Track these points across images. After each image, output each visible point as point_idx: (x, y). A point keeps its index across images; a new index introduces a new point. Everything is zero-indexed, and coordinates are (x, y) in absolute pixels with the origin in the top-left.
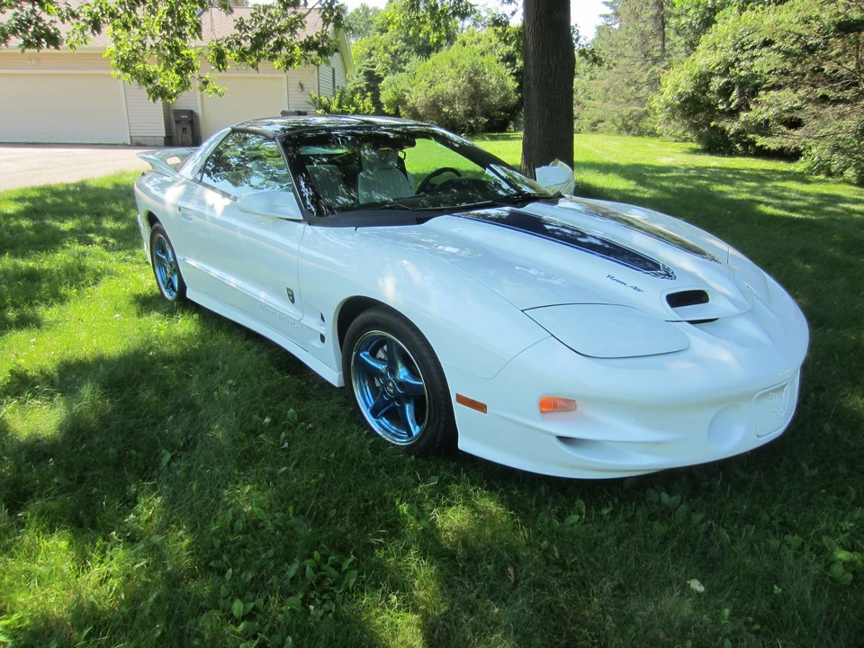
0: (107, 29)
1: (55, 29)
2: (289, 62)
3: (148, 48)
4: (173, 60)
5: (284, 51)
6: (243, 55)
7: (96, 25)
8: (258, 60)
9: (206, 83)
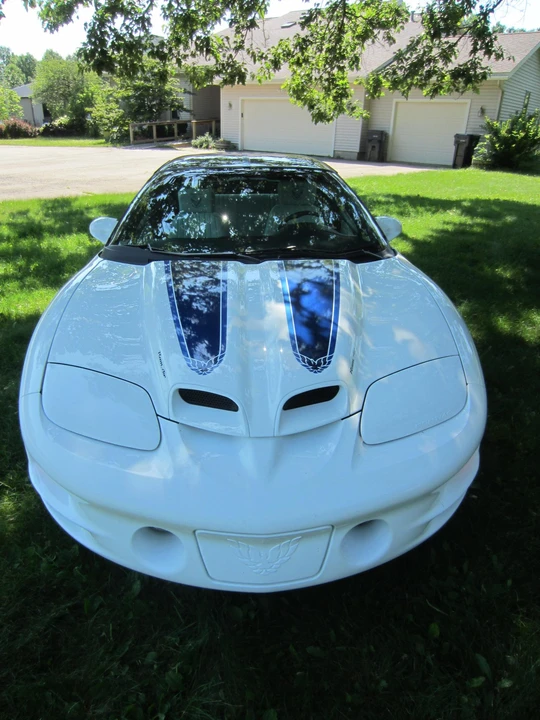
0: (285, 67)
1: (245, 69)
2: (435, 91)
3: (313, 80)
4: (329, 90)
5: (434, 79)
6: (395, 84)
7: (276, 64)
8: (409, 89)
9: (353, 109)
